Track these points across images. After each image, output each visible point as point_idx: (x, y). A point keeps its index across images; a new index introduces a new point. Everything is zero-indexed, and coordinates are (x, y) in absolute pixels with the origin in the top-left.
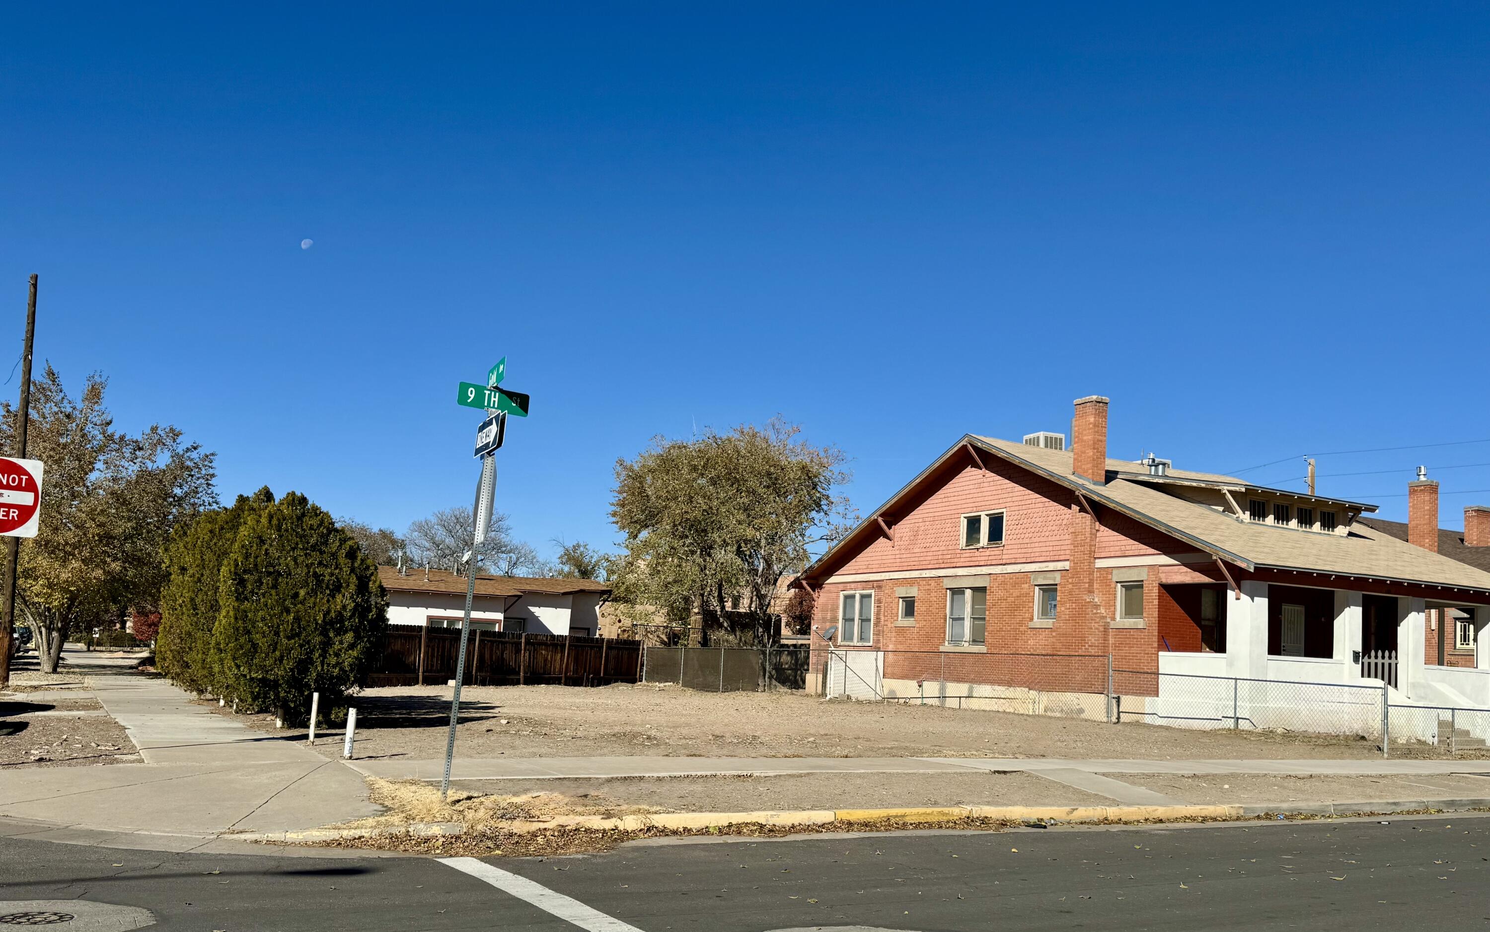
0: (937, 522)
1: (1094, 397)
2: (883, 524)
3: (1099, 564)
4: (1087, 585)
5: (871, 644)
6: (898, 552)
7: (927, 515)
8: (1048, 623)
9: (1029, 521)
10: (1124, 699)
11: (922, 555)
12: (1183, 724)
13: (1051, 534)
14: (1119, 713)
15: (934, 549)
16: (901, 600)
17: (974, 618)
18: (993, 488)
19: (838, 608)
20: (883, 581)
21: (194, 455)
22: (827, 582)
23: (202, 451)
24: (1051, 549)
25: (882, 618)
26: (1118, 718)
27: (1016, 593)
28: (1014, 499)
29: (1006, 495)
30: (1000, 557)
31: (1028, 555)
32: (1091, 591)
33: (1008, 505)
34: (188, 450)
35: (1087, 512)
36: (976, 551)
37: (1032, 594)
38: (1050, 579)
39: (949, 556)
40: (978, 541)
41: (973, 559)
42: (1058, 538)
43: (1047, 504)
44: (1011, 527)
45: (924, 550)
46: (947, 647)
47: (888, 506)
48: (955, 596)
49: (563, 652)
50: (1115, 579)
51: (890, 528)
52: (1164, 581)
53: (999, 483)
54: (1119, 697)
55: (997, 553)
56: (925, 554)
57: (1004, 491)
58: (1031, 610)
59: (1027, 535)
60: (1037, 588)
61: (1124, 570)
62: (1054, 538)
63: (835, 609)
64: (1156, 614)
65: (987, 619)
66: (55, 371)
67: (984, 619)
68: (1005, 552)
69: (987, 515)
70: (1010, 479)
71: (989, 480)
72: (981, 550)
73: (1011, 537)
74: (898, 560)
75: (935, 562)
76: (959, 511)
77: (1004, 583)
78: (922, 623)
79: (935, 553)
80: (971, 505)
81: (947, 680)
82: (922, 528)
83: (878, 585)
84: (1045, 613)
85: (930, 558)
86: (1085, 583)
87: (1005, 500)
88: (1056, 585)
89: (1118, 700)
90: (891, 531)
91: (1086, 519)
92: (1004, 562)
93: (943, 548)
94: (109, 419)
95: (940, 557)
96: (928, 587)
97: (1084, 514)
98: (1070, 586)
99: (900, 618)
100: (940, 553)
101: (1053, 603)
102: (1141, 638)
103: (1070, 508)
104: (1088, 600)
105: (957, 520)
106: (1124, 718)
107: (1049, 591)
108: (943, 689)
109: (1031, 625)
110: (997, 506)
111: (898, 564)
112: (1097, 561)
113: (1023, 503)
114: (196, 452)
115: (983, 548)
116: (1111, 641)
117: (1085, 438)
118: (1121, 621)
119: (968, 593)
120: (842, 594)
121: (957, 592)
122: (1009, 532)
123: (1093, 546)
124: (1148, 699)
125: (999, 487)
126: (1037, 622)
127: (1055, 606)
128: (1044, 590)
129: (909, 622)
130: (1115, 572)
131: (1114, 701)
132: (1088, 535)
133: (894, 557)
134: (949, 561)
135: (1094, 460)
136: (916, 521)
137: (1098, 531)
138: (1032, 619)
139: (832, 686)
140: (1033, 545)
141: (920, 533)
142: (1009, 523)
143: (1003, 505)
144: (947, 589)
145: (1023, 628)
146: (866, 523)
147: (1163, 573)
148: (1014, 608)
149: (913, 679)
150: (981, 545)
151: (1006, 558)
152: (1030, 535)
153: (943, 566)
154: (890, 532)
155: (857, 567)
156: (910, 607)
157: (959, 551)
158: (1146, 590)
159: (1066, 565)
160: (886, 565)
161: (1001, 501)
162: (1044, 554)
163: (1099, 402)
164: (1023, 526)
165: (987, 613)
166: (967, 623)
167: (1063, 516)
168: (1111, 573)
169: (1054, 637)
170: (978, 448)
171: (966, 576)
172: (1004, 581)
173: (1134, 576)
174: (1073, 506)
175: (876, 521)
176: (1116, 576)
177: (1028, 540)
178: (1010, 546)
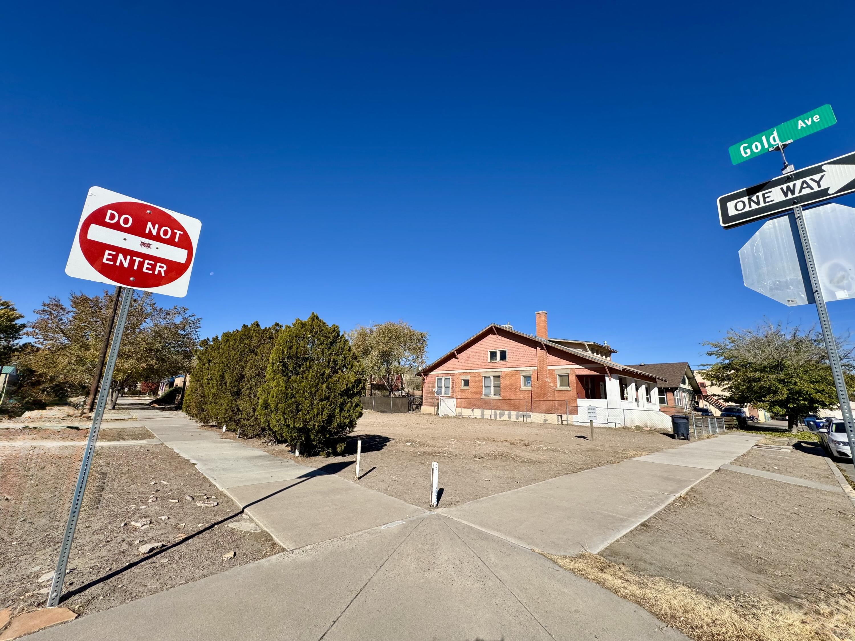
0: (477, 353)
1: (544, 311)
2: (456, 353)
3: (549, 368)
4: (544, 375)
5: (450, 395)
6: (461, 363)
7: (474, 350)
8: (528, 388)
9: (518, 353)
10: (563, 415)
11: (471, 364)
13: (527, 357)
14: (562, 421)
15: (476, 362)
16: (463, 380)
17: (494, 387)
18: (502, 342)
20: (454, 373)
21: (192, 318)
22: (431, 374)
23: (196, 317)
24: (528, 362)
25: (455, 387)
26: (562, 423)
27: (513, 378)
28: (511, 345)
29: (507, 344)
31: (518, 365)
32: (547, 377)
34: (190, 316)
35: (544, 350)
36: (494, 363)
37: (520, 378)
38: (528, 373)
39: (483, 365)
40: (496, 359)
41: (494, 366)
42: (530, 359)
43: (525, 347)
44: (510, 355)
46: (483, 397)
47: (459, 347)
48: (487, 379)
50: (556, 373)
52: (578, 374)
53: (504, 340)
55: (505, 364)
56: (473, 364)
58: (520, 384)
59: (517, 358)
60: (522, 376)
61: (559, 370)
62: (528, 359)
63: (434, 383)
64: (575, 386)
67: (500, 387)
69: (499, 351)
70: (508, 338)
71: (501, 339)
72: (497, 363)
73: (510, 358)
74: (461, 366)
75: (477, 367)
76: (487, 349)
78: (473, 388)
79: (477, 364)
80: (492, 347)
81: (484, 409)
82: (472, 355)
83: (453, 375)
84: (525, 385)
85: (475, 366)
87: (507, 346)
88: (531, 375)
89: (561, 416)
90: (458, 356)
91: (544, 352)
92: (507, 367)
93: (480, 362)
94: (154, 303)
95: (479, 365)
96: (474, 376)
98: (538, 375)
99: (462, 387)
101: (530, 381)
102: (569, 394)
103: (536, 349)
104: (547, 380)
105: (487, 352)
106: (564, 423)
107: (528, 378)
108: (483, 412)
109: (521, 389)
110: (503, 348)
111: (461, 368)
113: (514, 347)
116: (556, 395)
117: (541, 325)
118: (559, 388)
119: (492, 378)
120: (437, 378)
121: (487, 377)
123: (547, 361)
124: (574, 416)
126: (523, 388)
127: (532, 382)
128: (524, 377)
129: (466, 388)
131: (560, 417)
132: (545, 358)
133: (459, 365)
134: (482, 367)
135: (543, 331)
136: (469, 353)
137: (549, 356)
138: (521, 387)
139: (441, 411)
140: (520, 361)
141: (470, 357)
142: (509, 353)
144: (483, 376)
145: (517, 390)
146: (450, 353)
147: (577, 371)
148: (513, 384)
149: (469, 408)
150: (497, 361)
151: (508, 365)
152: (519, 358)
153: (480, 368)
155: (443, 369)
156: (466, 383)
157: (488, 363)
158: (569, 377)
159: (535, 368)
160: (455, 368)
161: (505, 346)
162: (524, 364)
164: (515, 355)
165: (501, 385)
166: (492, 389)
167: (533, 352)
168: (555, 371)
170: (496, 328)
171: (491, 372)
172: (508, 374)
173: (564, 372)
174: (538, 348)
175: (454, 352)
176: (557, 372)
177: (517, 360)
178: (510, 362)
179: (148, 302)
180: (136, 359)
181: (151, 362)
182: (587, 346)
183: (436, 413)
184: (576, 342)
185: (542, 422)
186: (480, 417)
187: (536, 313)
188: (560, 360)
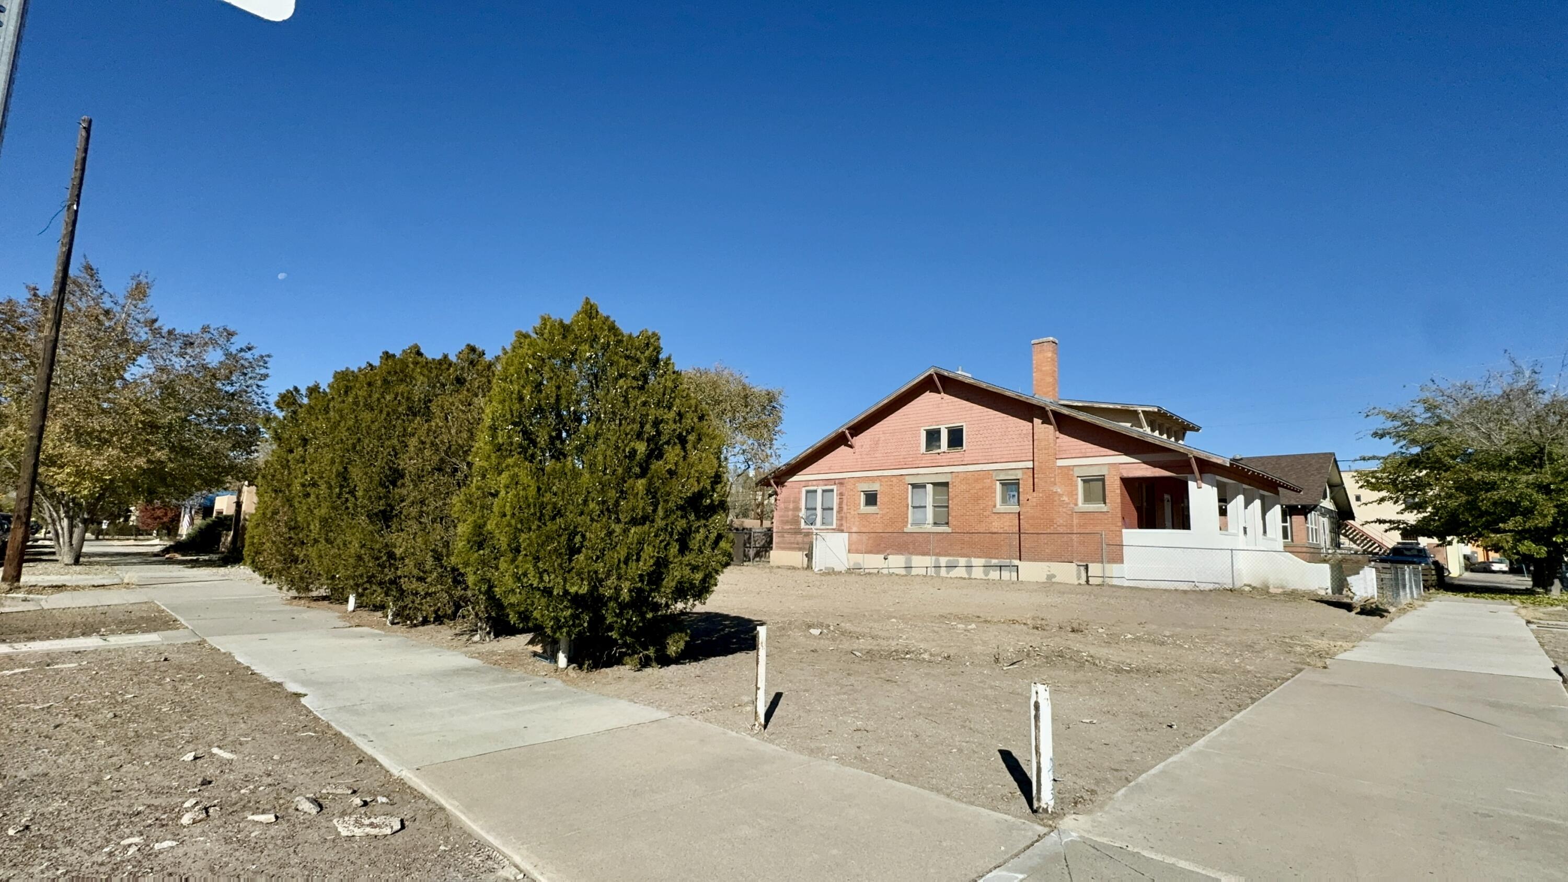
1: (1051, 339)
2: (848, 435)
3: (1060, 463)
4: (1052, 479)
5: (834, 527)
6: (859, 457)
7: (887, 429)
8: (1012, 509)
9: (989, 431)
10: (1090, 565)
11: (881, 459)
12: (1151, 585)
13: (1011, 441)
14: (1088, 577)
15: (895, 454)
16: (863, 494)
17: (935, 506)
18: (953, 408)
19: (800, 499)
20: (844, 479)
21: (248, 355)
22: (790, 480)
23: (256, 353)
24: (1011, 452)
25: (845, 507)
26: (1087, 581)
27: (978, 486)
28: (974, 415)
29: (965, 413)
30: (960, 460)
31: (989, 458)
33: (967, 420)
34: (242, 350)
36: (935, 455)
37: (994, 487)
38: (1012, 475)
39: (910, 460)
40: (939, 447)
41: (934, 461)
43: (1005, 419)
44: (971, 436)
45: (884, 455)
46: (909, 528)
47: (856, 421)
48: (915, 490)
50: (1076, 474)
51: (853, 438)
52: (1125, 475)
53: (957, 403)
54: (1087, 565)
55: (960, 456)
56: (886, 458)
57: (964, 410)
58: (993, 499)
59: (987, 443)
60: (998, 482)
61: (1084, 468)
63: (797, 501)
64: (1119, 500)
65: (950, 506)
66: (94, 267)
67: (947, 507)
68: (964, 456)
69: (946, 428)
70: (967, 400)
71: (948, 401)
72: (941, 455)
73: (971, 444)
74: (860, 463)
75: (896, 464)
76: (918, 425)
77: (963, 479)
78: (886, 510)
79: (895, 458)
80: (930, 420)
81: (912, 554)
82: (883, 439)
83: (841, 482)
84: (1005, 501)
85: (890, 461)
86: (1051, 477)
87: (964, 417)
88: (1019, 480)
89: (1087, 567)
90: (853, 440)
91: (1050, 429)
92: (964, 462)
93: (903, 454)
94: (154, 317)
95: (901, 460)
96: (889, 483)
97: (1047, 426)
98: (1036, 480)
99: (862, 507)
100: (901, 457)
101: (1012, 493)
103: (1032, 422)
104: (1053, 490)
105: (917, 432)
106: (1092, 581)
107: (1012, 486)
108: (909, 561)
109: (994, 510)
110: (956, 421)
111: (859, 467)
112: (1058, 461)
113: (983, 418)
114: (250, 353)
115: (944, 452)
116: (1075, 521)
117: (1044, 369)
118: (1082, 506)
119: (930, 488)
120: (804, 490)
121: (919, 487)
122: (969, 441)
123: (1055, 449)
124: (1115, 566)
125: (959, 407)
126: (1000, 507)
127: (1018, 495)
128: (1003, 484)
129: (871, 509)
131: (1082, 569)
132: (1051, 441)
133: (855, 460)
134: (908, 463)
136: (877, 434)
137: (1060, 439)
138: (995, 506)
139: (817, 560)
140: (994, 450)
141: (881, 442)
142: (970, 434)
143: (962, 420)
144: (910, 484)
145: (986, 513)
146: (834, 435)
147: (1123, 469)
148: (976, 499)
149: (878, 553)
150: (941, 450)
151: (967, 459)
152: (990, 442)
153: (904, 467)
154: (852, 442)
155: (820, 470)
156: (871, 499)
157: (920, 456)
158: (1107, 482)
159: (1028, 464)
160: (847, 467)
161: (960, 418)
162: (1005, 456)
164: (983, 436)
165: (949, 502)
166: (930, 511)
167: (1025, 429)
168: (1073, 470)
170: (941, 377)
171: (928, 474)
172: (966, 478)
173: (1095, 472)
174: (1035, 420)
175: (843, 433)
176: (1077, 472)
177: (988, 447)
178: (971, 451)
179: (138, 317)
180: (122, 448)
181: (159, 454)
182: (1141, 415)
183: (805, 566)
184: (1119, 407)
185: (1043, 579)
186: (903, 572)
187: (1033, 342)
188: (1085, 447)
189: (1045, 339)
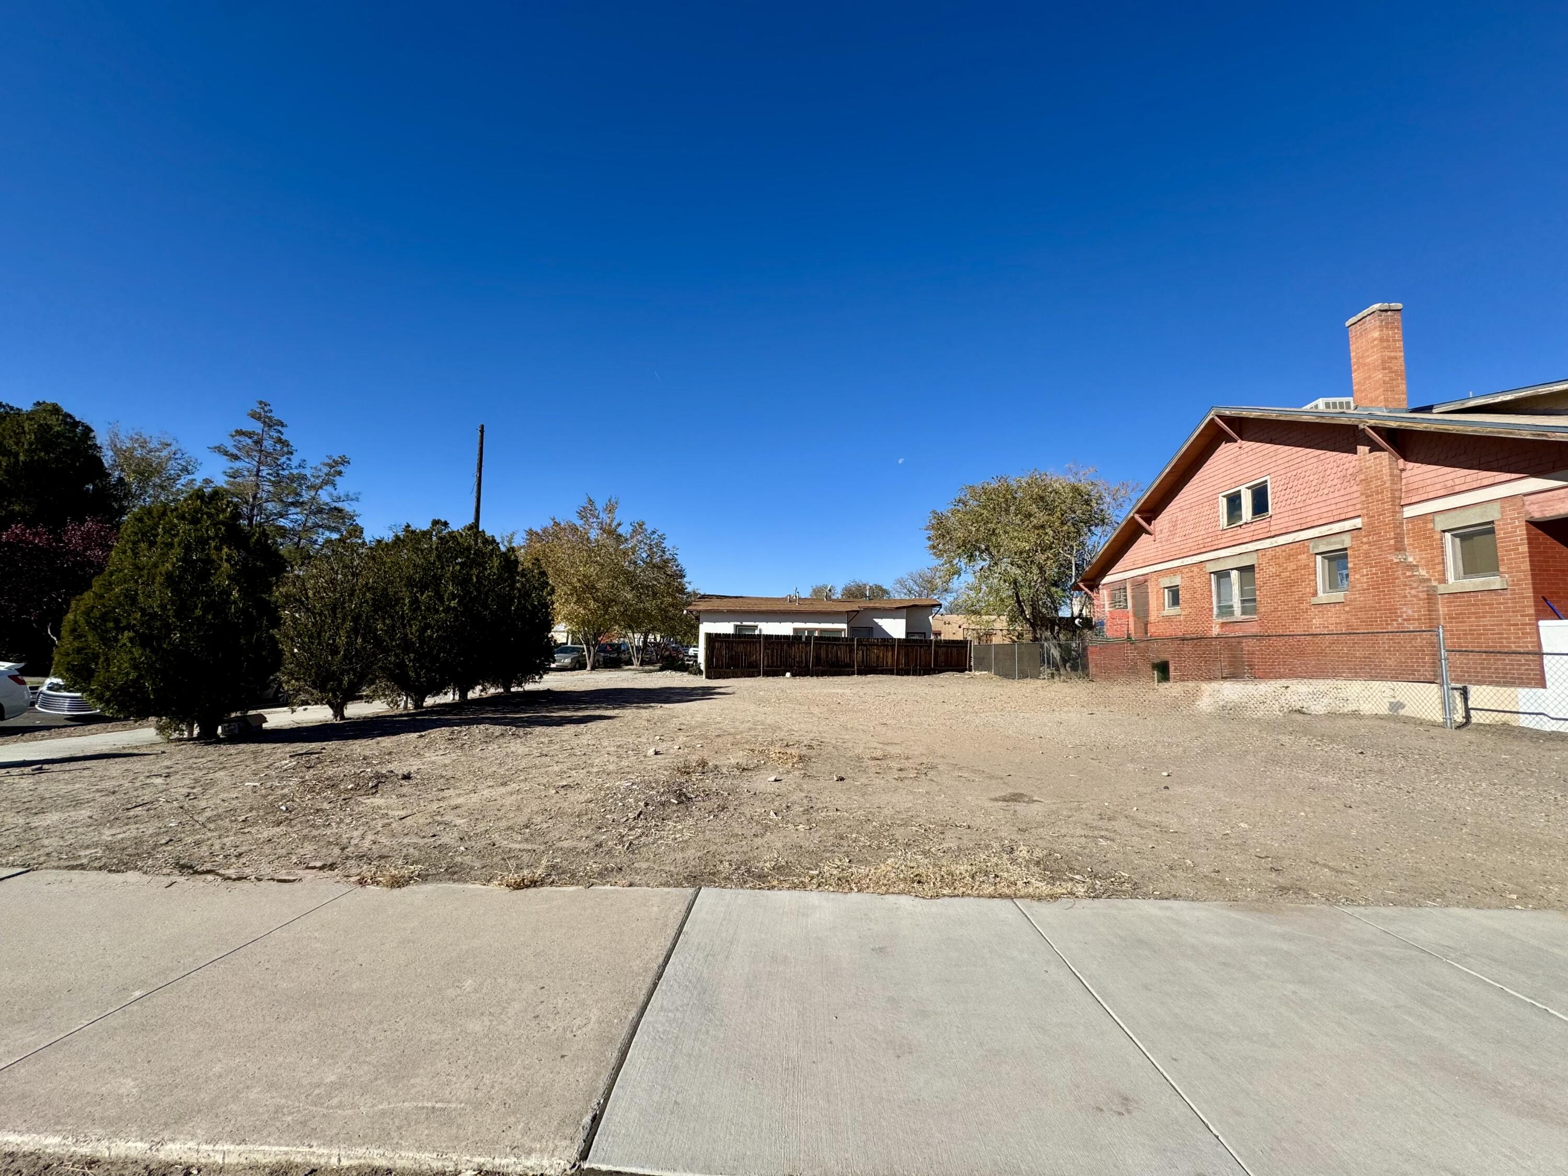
0: (1194, 508)
1: (1383, 305)
2: (1141, 521)
3: (1409, 512)
4: (1392, 542)
6: (1159, 545)
7: (1184, 504)
8: (1338, 596)
9: (1301, 481)
10: (1473, 690)
11: (1182, 543)
13: (1332, 489)
14: (1467, 710)
15: (1193, 535)
16: (1166, 590)
17: (1242, 599)
18: (1252, 458)
20: (1147, 574)
22: (1102, 582)
24: (1333, 507)
26: (1468, 717)
27: (1292, 565)
28: (1279, 462)
29: (1269, 461)
30: (1267, 530)
31: (1303, 521)
32: (1399, 548)
33: (1271, 471)
35: (1382, 450)
36: (1238, 528)
37: (1312, 565)
38: (1335, 543)
39: (1210, 540)
40: (1240, 518)
41: (1236, 537)
42: (1342, 492)
43: (1322, 457)
44: (1278, 495)
45: (1184, 538)
47: (1142, 502)
48: (1221, 580)
49: (893, 650)
50: (1439, 528)
51: (1150, 524)
52: (1537, 515)
53: (1258, 450)
54: (1465, 687)
55: (1264, 526)
56: (1185, 542)
57: (1265, 457)
58: (1312, 584)
59: (1299, 499)
60: (1319, 558)
61: (1453, 513)
62: (1337, 494)
64: (1526, 566)
65: (1258, 599)
67: (1254, 600)
68: (1272, 523)
69: (1248, 488)
70: (1271, 441)
71: (1246, 450)
72: (1244, 526)
73: (1279, 505)
74: (1161, 552)
75: (1196, 547)
76: (1217, 491)
77: (1275, 557)
78: (1189, 611)
79: (1194, 539)
80: (1229, 482)
82: (1180, 518)
83: (1144, 579)
84: (1333, 585)
85: (1190, 545)
86: (1390, 539)
87: (1267, 467)
88: (1346, 549)
89: (1465, 693)
90: (1152, 527)
91: (1384, 459)
92: (1273, 534)
93: (1203, 532)
95: (1200, 542)
96: (1191, 574)
97: (1378, 454)
98: (1366, 547)
99: (1166, 607)
100: (1200, 538)
101: (1345, 572)
102: (1500, 603)
103: (1355, 452)
104: (1395, 561)
105: (1215, 501)
106: (1476, 717)
107: (1337, 559)
109: (1315, 600)
110: (1258, 476)
111: (1160, 556)
112: (1405, 509)
113: (1290, 464)
115: (1246, 523)
116: (1442, 610)
117: (1370, 358)
118: (1454, 581)
119: (1235, 575)
121: (1222, 575)
122: (1276, 501)
123: (1396, 490)
124: (1525, 692)
125: (1259, 455)
126: (1323, 596)
127: (1347, 576)
128: (1330, 559)
129: (1175, 609)
130: (1438, 518)
131: (1457, 694)
132: (1387, 478)
133: (1156, 550)
134: (1209, 544)
135: (1384, 382)
136: (1174, 511)
137: (1403, 470)
138: (1315, 594)
140: (1308, 508)
142: (1275, 490)
143: (1266, 473)
144: (1211, 573)
145: (1304, 606)
146: (1126, 522)
147: (1533, 503)
148: (1290, 584)
150: (1244, 521)
151: (1275, 529)
152: (1303, 498)
153: (1204, 550)
154: (1150, 528)
155: (1124, 566)
156: (1175, 596)
157: (1220, 532)
158: (1500, 534)
159: (1358, 523)
160: (1149, 559)
161: (1263, 469)
162: (1325, 515)
163: (1386, 311)
164: (1292, 490)
165: (1258, 593)
167: (1347, 466)
168: (1433, 521)
169: (1347, 612)
170: (1229, 420)
171: (1231, 556)
172: (1274, 555)
173: (1474, 518)
174: (1357, 448)
175: (1133, 517)
176: (1441, 523)
177: (1301, 505)
178: (1279, 516)
185: (1384, 710)
187: (1347, 324)
188: (1453, 475)
189: (1365, 312)
